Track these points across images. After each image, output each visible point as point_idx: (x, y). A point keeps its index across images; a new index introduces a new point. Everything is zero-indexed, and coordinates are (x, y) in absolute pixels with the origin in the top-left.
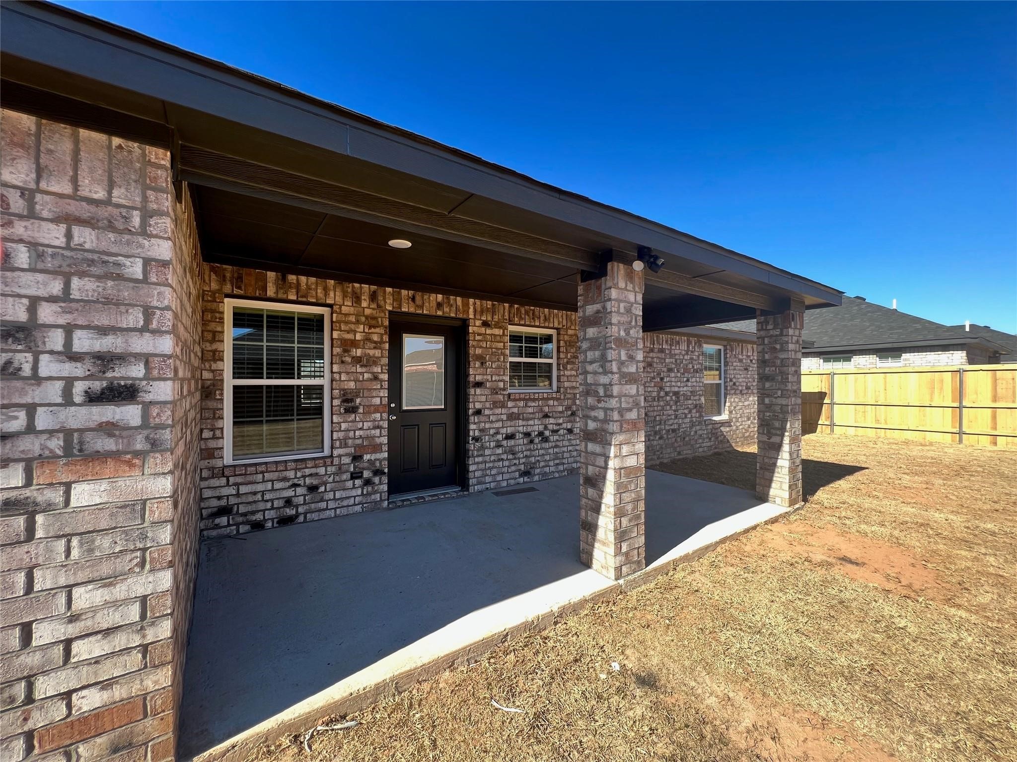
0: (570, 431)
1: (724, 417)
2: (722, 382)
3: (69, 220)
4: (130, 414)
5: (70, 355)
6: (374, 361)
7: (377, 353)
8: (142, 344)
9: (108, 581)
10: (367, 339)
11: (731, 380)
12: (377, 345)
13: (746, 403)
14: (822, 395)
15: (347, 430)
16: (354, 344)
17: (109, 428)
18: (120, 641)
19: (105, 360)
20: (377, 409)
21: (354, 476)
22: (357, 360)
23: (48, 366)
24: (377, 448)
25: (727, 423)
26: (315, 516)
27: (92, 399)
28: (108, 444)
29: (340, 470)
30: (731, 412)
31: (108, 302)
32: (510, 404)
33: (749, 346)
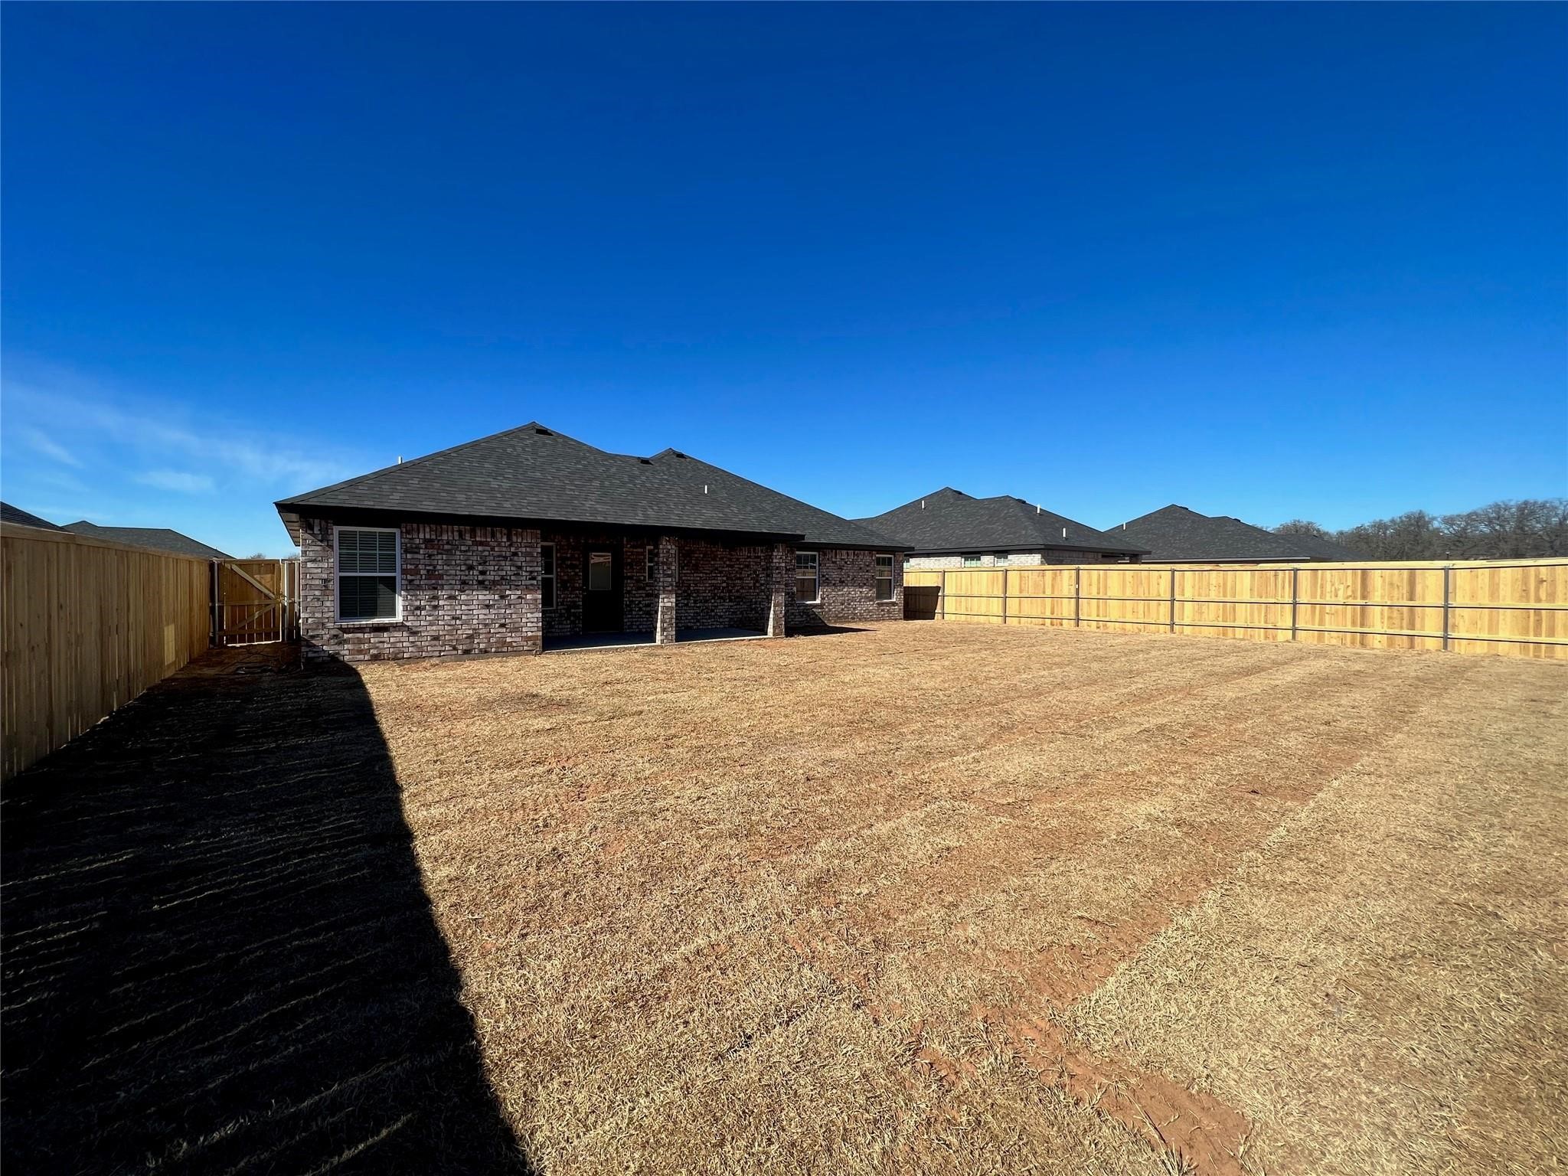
0: (687, 605)
1: (818, 601)
2: (817, 577)
3: (526, 547)
4: (535, 582)
5: (526, 571)
6: (576, 567)
7: (577, 563)
8: (536, 569)
9: (532, 613)
10: (572, 555)
11: (823, 576)
12: (578, 559)
13: (840, 593)
14: (938, 589)
15: (564, 598)
16: (567, 559)
17: (532, 585)
18: (535, 624)
19: (531, 572)
20: (577, 589)
21: (568, 618)
22: (568, 567)
23: (524, 574)
24: (578, 607)
25: (821, 606)
26: (550, 635)
27: (530, 579)
28: (531, 587)
29: (561, 615)
30: (823, 599)
31: (531, 561)
32: (647, 588)
33: (844, 552)
